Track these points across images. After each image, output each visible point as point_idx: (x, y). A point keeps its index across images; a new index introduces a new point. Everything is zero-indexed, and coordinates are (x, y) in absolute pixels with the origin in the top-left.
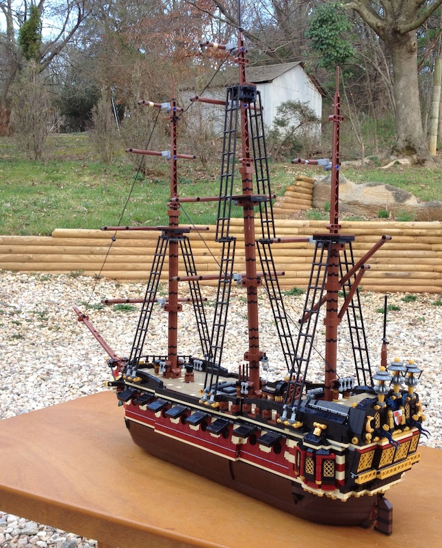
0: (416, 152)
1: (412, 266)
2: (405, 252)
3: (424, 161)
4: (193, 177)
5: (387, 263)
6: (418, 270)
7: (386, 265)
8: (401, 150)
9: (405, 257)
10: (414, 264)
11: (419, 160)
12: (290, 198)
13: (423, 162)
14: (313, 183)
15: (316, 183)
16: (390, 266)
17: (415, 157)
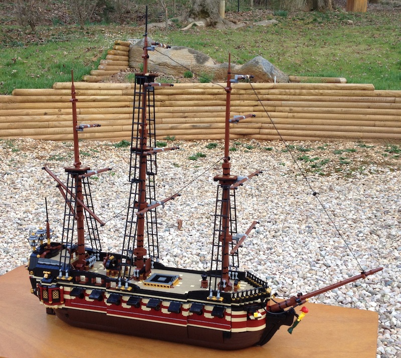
0: (209, 16)
1: (212, 119)
2: (207, 108)
3: (215, 23)
4: (24, 40)
5: (193, 117)
6: (217, 122)
7: (192, 119)
8: (197, 14)
9: (207, 112)
10: (214, 117)
11: (211, 23)
12: (111, 61)
13: (215, 25)
14: (129, 46)
15: (131, 46)
16: (196, 119)
17: (208, 19)
